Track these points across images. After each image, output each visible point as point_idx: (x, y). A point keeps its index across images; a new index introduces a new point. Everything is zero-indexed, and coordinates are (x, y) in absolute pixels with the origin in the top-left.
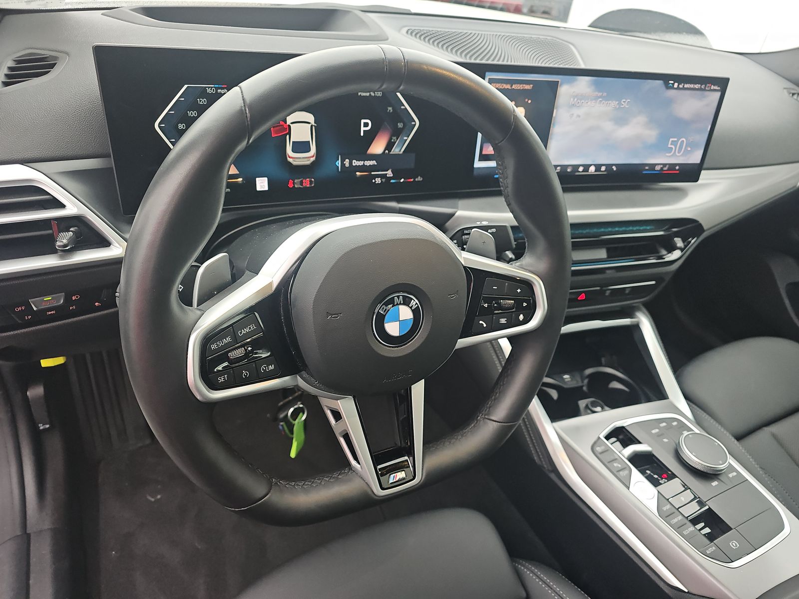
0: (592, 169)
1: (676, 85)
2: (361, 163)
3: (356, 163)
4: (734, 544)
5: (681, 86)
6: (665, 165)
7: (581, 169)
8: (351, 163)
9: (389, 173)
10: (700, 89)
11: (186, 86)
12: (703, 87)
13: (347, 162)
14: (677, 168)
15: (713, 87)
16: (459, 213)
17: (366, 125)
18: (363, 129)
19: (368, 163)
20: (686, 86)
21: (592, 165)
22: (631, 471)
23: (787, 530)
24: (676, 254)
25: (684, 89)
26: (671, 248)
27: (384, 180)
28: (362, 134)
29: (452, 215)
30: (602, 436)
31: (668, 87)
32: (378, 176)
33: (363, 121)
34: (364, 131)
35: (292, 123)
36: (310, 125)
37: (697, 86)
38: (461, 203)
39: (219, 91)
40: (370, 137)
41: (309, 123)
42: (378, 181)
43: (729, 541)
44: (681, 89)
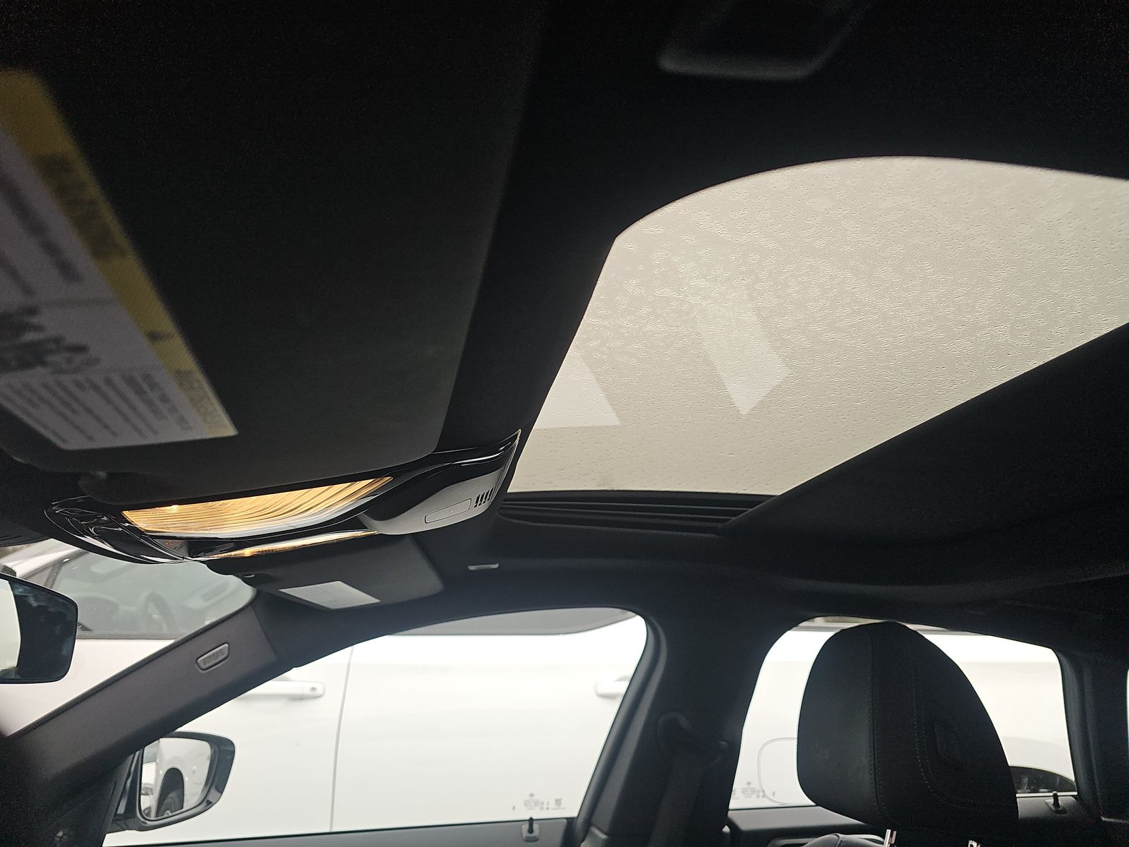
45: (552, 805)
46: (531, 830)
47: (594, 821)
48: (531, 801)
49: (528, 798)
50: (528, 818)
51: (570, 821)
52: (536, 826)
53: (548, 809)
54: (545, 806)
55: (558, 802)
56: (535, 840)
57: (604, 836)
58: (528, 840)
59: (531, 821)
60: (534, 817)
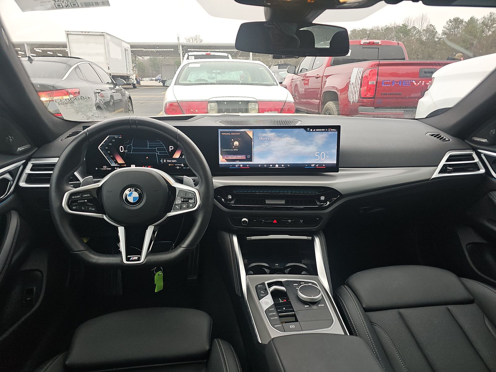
0: (277, 166)
1: (311, 130)
2: (171, 161)
3: (168, 161)
5: (314, 130)
6: (316, 164)
7: (271, 166)
8: (166, 161)
9: (182, 165)
10: (325, 131)
11: (108, 136)
12: (326, 130)
13: (165, 161)
14: (324, 165)
15: (332, 130)
18: (170, 149)
19: (173, 161)
20: (317, 130)
21: (276, 164)
27: (180, 167)
28: (170, 151)
30: (266, 283)
31: (307, 131)
32: (178, 166)
33: (170, 147)
34: (171, 150)
37: (323, 130)
39: (119, 137)
40: (173, 152)
42: (178, 168)
44: (314, 132)
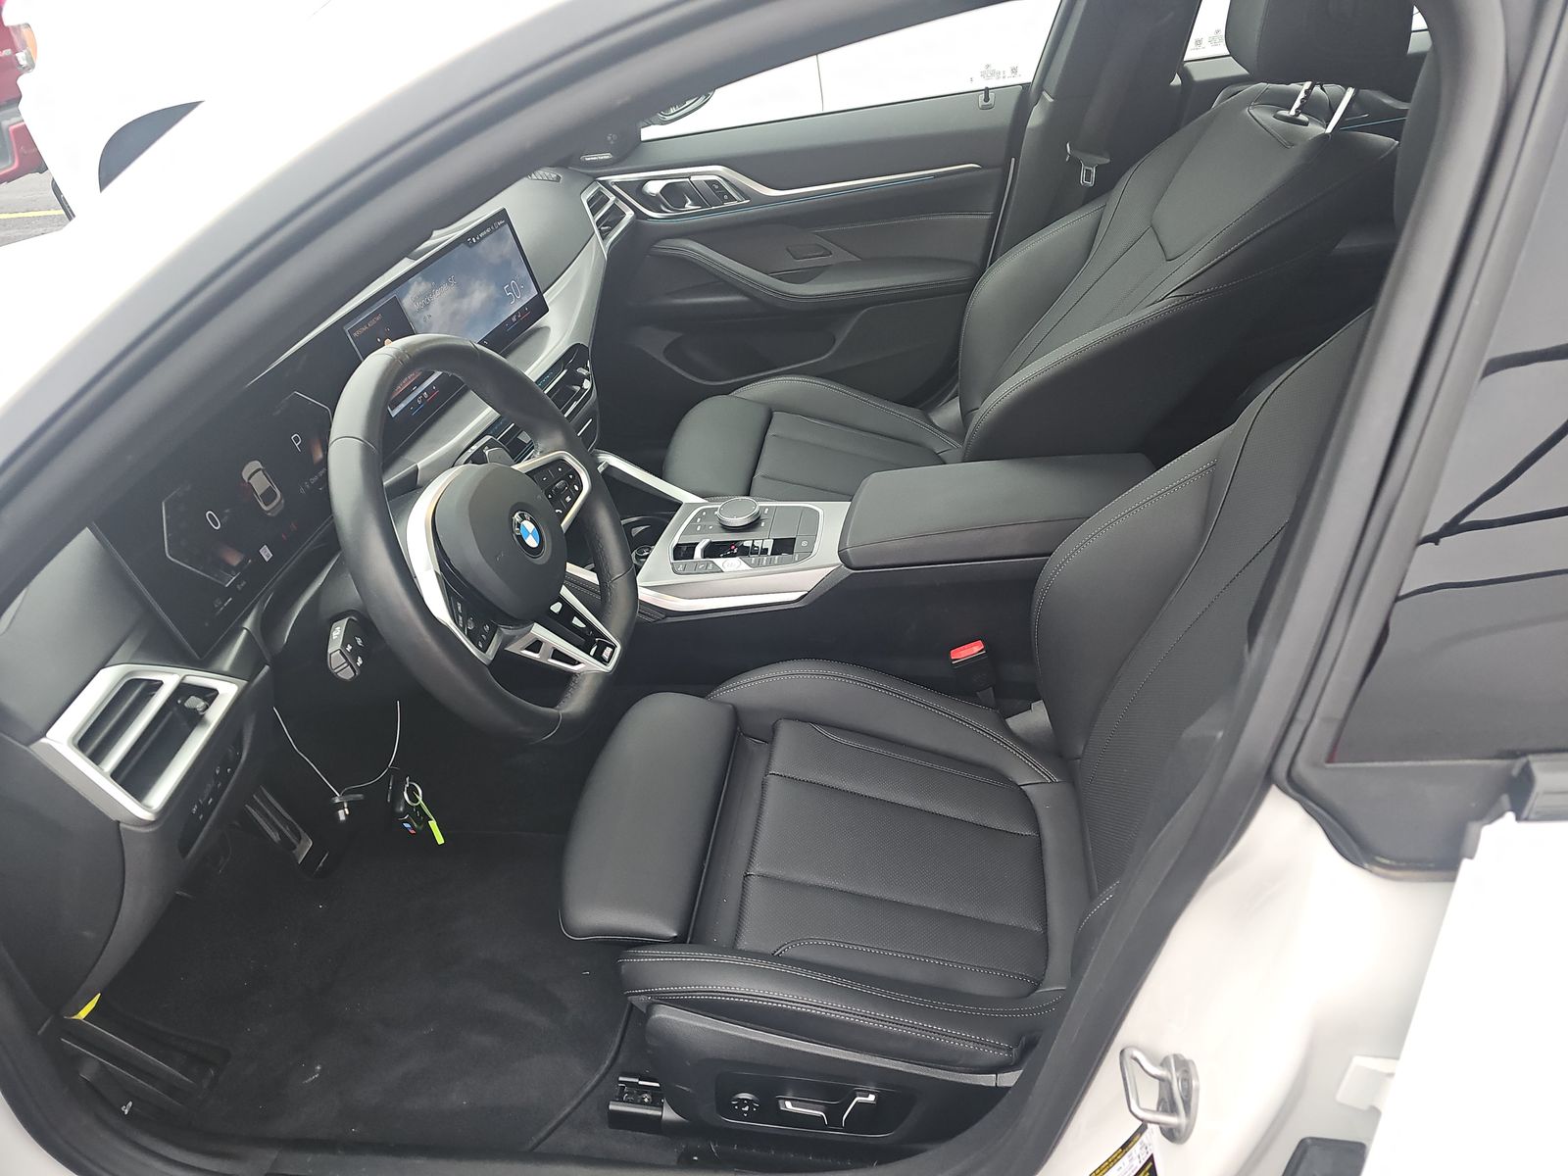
1: (474, 241)
2: (316, 478)
3: (313, 480)
4: (804, 544)
5: (478, 239)
6: (517, 313)
8: (310, 484)
10: (493, 232)
11: (163, 503)
12: (493, 229)
13: (307, 485)
14: (526, 309)
15: (499, 224)
16: (420, 465)
17: (297, 439)
18: (297, 445)
19: (321, 474)
20: (481, 236)
22: (713, 562)
23: (820, 511)
24: (587, 384)
25: (481, 239)
26: (580, 381)
28: (300, 450)
29: (416, 471)
30: (672, 561)
31: (471, 245)
33: (293, 438)
34: (299, 446)
35: (249, 479)
36: (261, 472)
37: (489, 231)
38: (409, 456)
40: (307, 448)
41: (259, 470)
43: (801, 544)
44: (480, 241)
45: (1008, 73)
46: (987, 99)
47: (1045, 86)
48: (988, 71)
49: (984, 69)
50: (983, 88)
51: (1026, 87)
52: (991, 94)
53: (1004, 77)
54: (1002, 75)
55: (1014, 70)
56: (990, 107)
57: (1051, 100)
58: (984, 108)
59: (987, 90)
60: (989, 87)
